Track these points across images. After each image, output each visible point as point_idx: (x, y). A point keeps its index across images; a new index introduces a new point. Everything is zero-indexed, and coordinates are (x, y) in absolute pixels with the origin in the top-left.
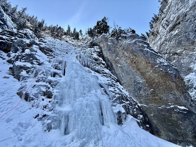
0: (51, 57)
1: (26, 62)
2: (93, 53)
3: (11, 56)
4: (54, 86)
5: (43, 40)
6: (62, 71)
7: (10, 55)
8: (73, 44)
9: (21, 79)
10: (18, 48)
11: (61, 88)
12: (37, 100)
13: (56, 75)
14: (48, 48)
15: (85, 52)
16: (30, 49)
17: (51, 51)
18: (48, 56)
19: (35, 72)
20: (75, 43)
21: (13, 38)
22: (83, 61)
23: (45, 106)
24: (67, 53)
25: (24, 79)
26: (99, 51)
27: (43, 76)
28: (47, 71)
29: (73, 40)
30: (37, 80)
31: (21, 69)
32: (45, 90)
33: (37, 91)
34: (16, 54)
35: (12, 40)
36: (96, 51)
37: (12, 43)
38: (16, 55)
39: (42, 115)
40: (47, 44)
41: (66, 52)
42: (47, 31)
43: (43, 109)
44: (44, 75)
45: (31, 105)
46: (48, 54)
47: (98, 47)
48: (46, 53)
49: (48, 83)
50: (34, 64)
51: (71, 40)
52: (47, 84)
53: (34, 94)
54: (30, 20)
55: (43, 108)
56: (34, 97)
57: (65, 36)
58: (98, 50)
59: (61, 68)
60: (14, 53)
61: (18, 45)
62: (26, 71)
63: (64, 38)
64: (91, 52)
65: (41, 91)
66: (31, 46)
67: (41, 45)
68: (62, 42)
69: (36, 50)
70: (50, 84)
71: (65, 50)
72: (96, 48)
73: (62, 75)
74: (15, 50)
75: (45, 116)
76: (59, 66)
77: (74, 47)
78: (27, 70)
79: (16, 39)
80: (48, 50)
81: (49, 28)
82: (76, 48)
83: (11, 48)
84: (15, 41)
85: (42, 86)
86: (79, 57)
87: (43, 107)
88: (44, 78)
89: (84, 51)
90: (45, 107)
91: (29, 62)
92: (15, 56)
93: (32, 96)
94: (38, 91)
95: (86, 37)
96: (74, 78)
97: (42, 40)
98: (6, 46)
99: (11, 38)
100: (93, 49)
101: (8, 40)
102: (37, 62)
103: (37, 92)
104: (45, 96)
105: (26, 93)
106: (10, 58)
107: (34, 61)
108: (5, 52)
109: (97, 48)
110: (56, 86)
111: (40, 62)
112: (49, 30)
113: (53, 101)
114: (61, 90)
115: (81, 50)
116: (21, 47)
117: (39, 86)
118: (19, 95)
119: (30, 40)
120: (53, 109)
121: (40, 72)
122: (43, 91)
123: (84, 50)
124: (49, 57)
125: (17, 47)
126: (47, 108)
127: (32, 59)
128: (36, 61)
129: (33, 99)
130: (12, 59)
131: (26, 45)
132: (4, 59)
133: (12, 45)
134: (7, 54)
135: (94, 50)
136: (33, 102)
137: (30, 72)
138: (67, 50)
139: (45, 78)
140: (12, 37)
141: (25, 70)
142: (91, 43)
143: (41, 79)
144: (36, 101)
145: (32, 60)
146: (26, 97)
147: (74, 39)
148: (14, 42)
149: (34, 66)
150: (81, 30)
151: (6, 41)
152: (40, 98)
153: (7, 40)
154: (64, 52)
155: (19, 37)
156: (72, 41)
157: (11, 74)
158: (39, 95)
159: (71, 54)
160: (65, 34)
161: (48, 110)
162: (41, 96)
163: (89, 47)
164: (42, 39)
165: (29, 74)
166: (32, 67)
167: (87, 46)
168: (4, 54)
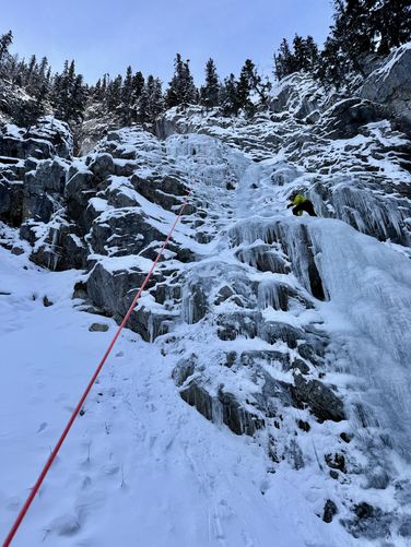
0: (193, 218)
1: (125, 254)
2: (373, 162)
3: (37, 235)
4: (317, 358)
5: (119, 147)
6: (299, 275)
7: (33, 233)
8: (235, 135)
9: (151, 329)
10: (51, 199)
11: (358, 363)
12: (277, 425)
13: (292, 301)
14: (167, 178)
15: (327, 164)
16: (101, 196)
17: (183, 191)
18: (177, 212)
19: (186, 293)
20: (243, 129)
21: (21, 163)
22: (354, 212)
23: (333, 457)
24: (229, 187)
25: (162, 328)
26: (404, 142)
27: (239, 309)
28: (241, 283)
29: (228, 120)
30: (222, 328)
31: (130, 287)
32: (288, 378)
33: (255, 381)
34: (50, 224)
35: (18, 170)
36: (387, 145)
37: (22, 182)
38: (52, 230)
39: (349, 504)
40: (142, 161)
41: (224, 183)
42: (91, 109)
43: (334, 476)
44: (240, 304)
45: (263, 452)
46: (178, 207)
47: (386, 123)
48: (166, 204)
49: (279, 341)
50: (163, 258)
51: (214, 123)
52: (282, 347)
53: (252, 400)
54: (23, 79)
55: (328, 469)
56: (261, 415)
57: (174, 108)
58: (397, 140)
59: (288, 264)
60: (41, 224)
61: (46, 189)
62: (152, 293)
63: (176, 118)
64: (358, 156)
65: (270, 381)
66: (98, 182)
67: (136, 173)
68: (190, 141)
69: (130, 197)
70: (292, 345)
71: (218, 172)
72: (377, 133)
73: (307, 295)
74: (39, 209)
75: (364, 511)
76: (273, 251)
77: (247, 151)
78: (154, 288)
79: (31, 165)
80: (168, 186)
81: (98, 93)
82: (259, 153)
83: (25, 205)
84: (33, 172)
85: (260, 355)
86: (318, 197)
87: (323, 463)
88: (247, 320)
89: (315, 158)
90: (338, 464)
91: (136, 253)
92: (51, 234)
93: (250, 409)
94: (261, 382)
95: (280, 90)
96: (404, 309)
97: (114, 147)
98: (8, 199)
99: (17, 165)
100: (359, 140)
101: (9, 176)
102: (168, 247)
103: (257, 389)
104: (301, 407)
105: (220, 393)
106: (39, 244)
107: (158, 247)
108: (10, 226)
109: (382, 130)
110: (328, 356)
111: (182, 247)
112: (98, 98)
113: (361, 431)
114: (362, 373)
115: (292, 159)
116: (56, 195)
117: (251, 357)
118: (191, 404)
119: (89, 159)
120: (387, 479)
121: (209, 290)
122: (283, 384)
123: (310, 154)
124: (188, 218)
125: (45, 197)
126: (350, 468)
127: (141, 236)
128: (161, 243)
129: (259, 424)
130: (43, 247)
131: (80, 182)
132: (18, 251)
133: (25, 191)
134: (18, 231)
135: (373, 147)
136: (263, 434)
137: (168, 297)
138: (226, 172)
139: (251, 318)
140: (16, 162)
141: (146, 288)
142: (343, 111)
143: (237, 325)
144: (275, 432)
145: (145, 242)
146: (226, 412)
147: (227, 112)
148: (32, 180)
149: (169, 266)
150: (248, 62)
151: (5, 179)
152: (287, 418)
153: (5, 174)
154: (218, 183)
155: (39, 156)
156: (224, 126)
157: (96, 310)
158: (276, 401)
159: (254, 186)
160: (172, 100)
161: (362, 480)
162: (286, 405)
163: (334, 137)
164: (113, 142)
165: (167, 306)
166: (164, 273)
167: (319, 132)
168: (13, 234)
